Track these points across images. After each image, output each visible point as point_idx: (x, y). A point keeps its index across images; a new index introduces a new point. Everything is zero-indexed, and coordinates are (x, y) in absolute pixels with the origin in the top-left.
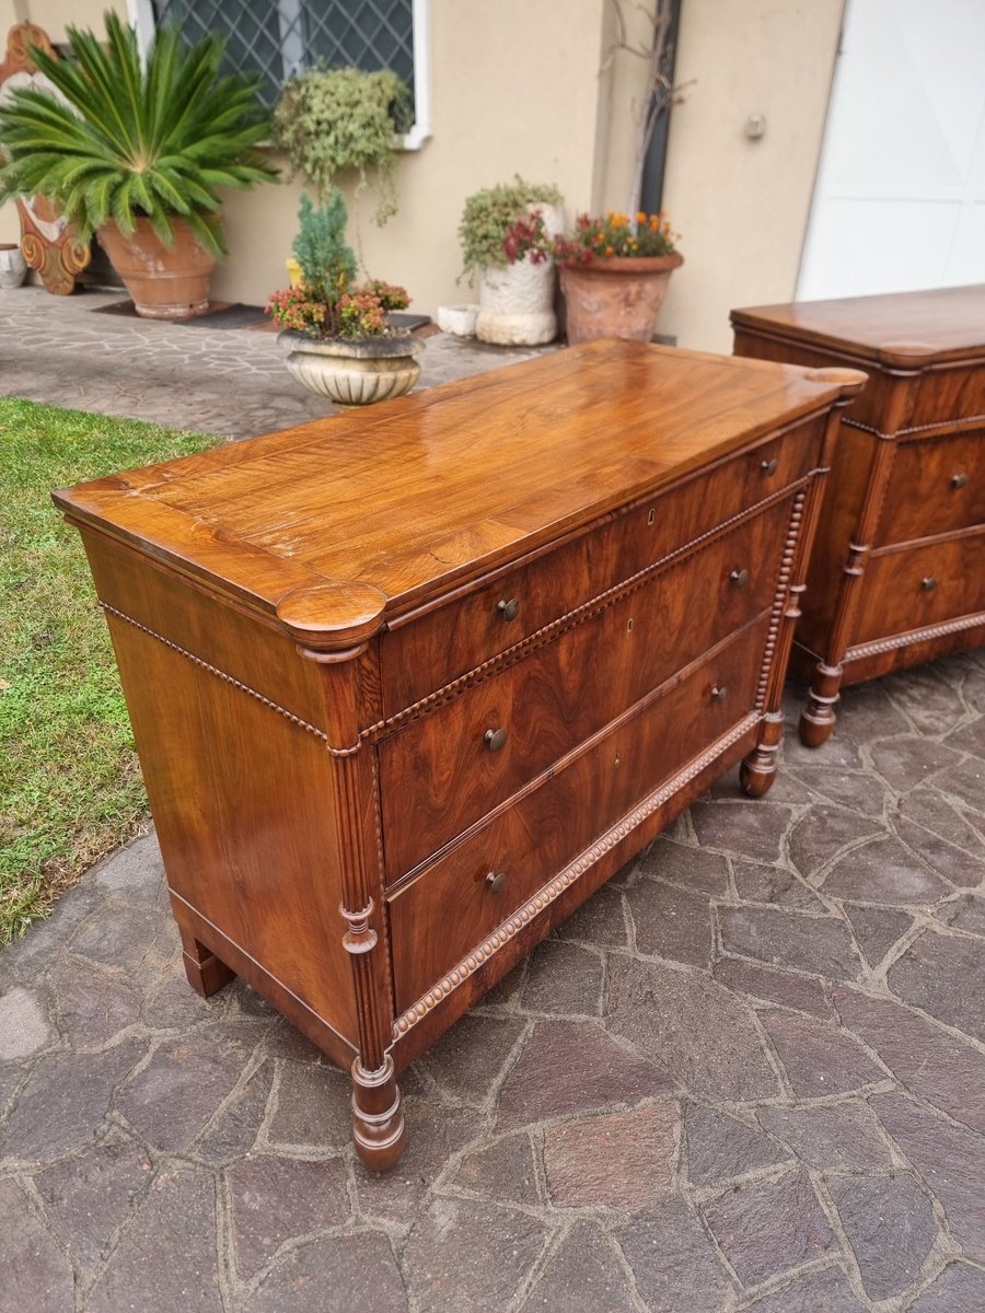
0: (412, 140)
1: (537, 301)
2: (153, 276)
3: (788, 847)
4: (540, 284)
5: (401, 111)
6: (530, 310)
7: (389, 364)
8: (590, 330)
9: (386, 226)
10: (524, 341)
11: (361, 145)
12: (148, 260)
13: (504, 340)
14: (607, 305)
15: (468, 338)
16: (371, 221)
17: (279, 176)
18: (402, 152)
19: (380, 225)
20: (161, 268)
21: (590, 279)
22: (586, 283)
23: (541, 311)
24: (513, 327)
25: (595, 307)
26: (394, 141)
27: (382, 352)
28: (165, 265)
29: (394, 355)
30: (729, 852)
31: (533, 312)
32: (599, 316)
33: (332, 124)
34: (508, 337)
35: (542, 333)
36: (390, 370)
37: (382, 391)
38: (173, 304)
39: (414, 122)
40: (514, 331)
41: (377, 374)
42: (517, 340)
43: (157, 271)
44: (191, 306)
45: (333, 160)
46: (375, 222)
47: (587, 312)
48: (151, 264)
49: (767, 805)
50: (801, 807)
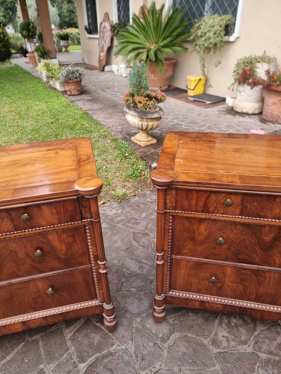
0: (232, 38)
1: (255, 98)
2: (150, 78)
3: (93, 361)
4: (257, 92)
5: (228, 29)
6: (251, 101)
7: (147, 119)
8: (268, 112)
9: (218, 67)
10: (247, 112)
11: (211, 41)
12: (149, 74)
13: (239, 111)
14: (275, 104)
15: (231, 108)
16: (213, 65)
17: (188, 50)
18: (228, 42)
19: (216, 66)
20: (153, 76)
21: (270, 93)
22: (269, 95)
23: (256, 102)
24: (244, 107)
25: (270, 104)
26: (226, 38)
27: (143, 116)
28: (154, 75)
29: (146, 117)
30: (73, 348)
31: (253, 102)
32: (272, 107)
33: (205, 34)
34: (241, 110)
35: (255, 110)
36: (147, 121)
37: (155, 126)
38: (155, 87)
39: (234, 32)
40: (244, 108)
41: (142, 122)
42: (244, 111)
43: (151, 77)
44: (161, 88)
45: (204, 45)
46: (214, 66)
47: (268, 105)
48: (150, 75)
49: (110, 337)
50: (119, 346)
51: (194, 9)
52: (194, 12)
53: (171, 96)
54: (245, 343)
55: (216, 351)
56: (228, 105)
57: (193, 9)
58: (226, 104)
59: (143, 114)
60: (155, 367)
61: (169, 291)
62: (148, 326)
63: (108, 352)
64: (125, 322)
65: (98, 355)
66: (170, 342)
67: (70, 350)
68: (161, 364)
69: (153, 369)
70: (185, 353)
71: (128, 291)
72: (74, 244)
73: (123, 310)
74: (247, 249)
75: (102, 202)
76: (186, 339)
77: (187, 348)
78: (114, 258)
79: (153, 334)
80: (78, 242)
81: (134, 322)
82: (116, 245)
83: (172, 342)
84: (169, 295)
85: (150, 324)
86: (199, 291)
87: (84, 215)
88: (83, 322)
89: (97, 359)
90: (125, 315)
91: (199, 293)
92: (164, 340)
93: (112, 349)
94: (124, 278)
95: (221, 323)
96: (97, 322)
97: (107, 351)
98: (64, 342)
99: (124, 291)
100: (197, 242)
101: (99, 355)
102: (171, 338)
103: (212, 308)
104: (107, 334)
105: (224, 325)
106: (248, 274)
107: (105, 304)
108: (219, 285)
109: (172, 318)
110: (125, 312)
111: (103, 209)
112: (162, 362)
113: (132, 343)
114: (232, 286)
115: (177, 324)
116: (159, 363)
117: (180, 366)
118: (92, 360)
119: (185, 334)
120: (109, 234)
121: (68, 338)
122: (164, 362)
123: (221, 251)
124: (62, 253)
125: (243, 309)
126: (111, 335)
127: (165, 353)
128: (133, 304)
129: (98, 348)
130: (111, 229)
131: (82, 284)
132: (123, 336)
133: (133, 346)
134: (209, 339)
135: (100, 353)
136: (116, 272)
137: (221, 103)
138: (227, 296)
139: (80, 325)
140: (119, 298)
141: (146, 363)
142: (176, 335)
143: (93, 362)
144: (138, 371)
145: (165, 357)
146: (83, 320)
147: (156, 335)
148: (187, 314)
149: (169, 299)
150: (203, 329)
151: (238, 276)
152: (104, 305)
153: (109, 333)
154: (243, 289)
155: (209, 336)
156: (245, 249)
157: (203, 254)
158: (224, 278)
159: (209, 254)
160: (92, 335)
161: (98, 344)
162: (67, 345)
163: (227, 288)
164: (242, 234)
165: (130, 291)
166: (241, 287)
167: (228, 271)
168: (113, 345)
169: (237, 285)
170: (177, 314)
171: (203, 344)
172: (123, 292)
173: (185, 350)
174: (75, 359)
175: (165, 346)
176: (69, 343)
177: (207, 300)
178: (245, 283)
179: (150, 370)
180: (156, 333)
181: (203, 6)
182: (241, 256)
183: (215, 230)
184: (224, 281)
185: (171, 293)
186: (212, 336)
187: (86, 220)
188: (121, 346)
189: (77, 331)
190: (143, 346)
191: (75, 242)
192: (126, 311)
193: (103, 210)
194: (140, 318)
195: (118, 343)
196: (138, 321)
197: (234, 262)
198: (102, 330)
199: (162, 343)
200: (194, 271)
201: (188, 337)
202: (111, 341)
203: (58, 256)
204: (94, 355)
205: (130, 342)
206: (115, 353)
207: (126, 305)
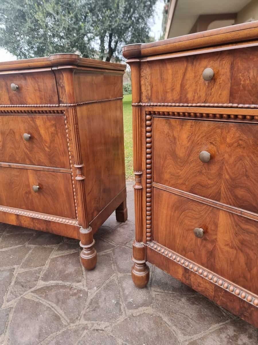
30: (47, 266)
60: (99, 325)
61: (150, 241)
62: (124, 285)
63: (71, 285)
64: (105, 270)
66: (136, 312)
67: (44, 267)
68: (108, 326)
69: (95, 325)
70: (144, 333)
72: (56, 136)
73: (113, 261)
74: (248, 177)
76: (158, 322)
77: (152, 330)
79: (124, 294)
80: (59, 134)
81: (114, 274)
83: (138, 314)
85: (129, 285)
86: (184, 252)
87: (61, 97)
88: (71, 253)
89: (57, 286)
90: (111, 264)
91: (184, 256)
92: (130, 306)
93: (75, 285)
95: (221, 331)
97: (70, 283)
98: (46, 259)
99: (127, 247)
100: (179, 160)
102: (140, 309)
103: (199, 286)
104: (82, 271)
105: (223, 336)
106: (252, 233)
107: (82, 228)
108: (210, 246)
109: (158, 292)
110: (113, 263)
112: (111, 325)
113: (97, 290)
114: (227, 252)
115: (158, 300)
116: (107, 324)
117: (127, 340)
118: (52, 284)
119: (161, 315)
121: (51, 258)
122: (113, 325)
123: (209, 179)
124: (47, 144)
125: (246, 306)
126: (84, 273)
127: (121, 319)
128: (126, 260)
129: (65, 277)
131: (64, 193)
132: (93, 280)
133: (96, 293)
134: (187, 337)
135: (62, 281)
138: (221, 273)
139: (68, 254)
140: (117, 250)
141: (95, 314)
142: (149, 310)
143: (52, 286)
144: (80, 318)
145: (118, 322)
146: (74, 251)
150: (189, 324)
151: (236, 234)
153: (84, 271)
154: (246, 264)
155: (190, 334)
156: (245, 178)
157: (187, 183)
158: (216, 234)
159: (193, 184)
160: (70, 266)
161: (68, 274)
162: (45, 262)
163: (221, 256)
164: (239, 145)
166: (242, 259)
167: (223, 219)
168: (79, 281)
169: (235, 252)
170: (166, 291)
171: (176, 340)
172: (126, 247)
173: (146, 330)
174: (41, 275)
175: (127, 312)
176: (48, 262)
177: (192, 270)
178: (248, 250)
179: (93, 324)
180: (128, 295)
182: (240, 192)
183: (200, 138)
184: (216, 239)
185: (152, 245)
186: (195, 337)
187: (63, 105)
188: (85, 286)
189: (62, 257)
190: (105, 299)
191: (57, 134)
192: (115, 263)
194: (123, 274)
195: (85, 283)
196: (119, 276)
197: (231, 205)
199: (126, 308)
200: (177, 212)
201: (162, 320)
203: (43, 147)
204: (57, 280)
205: (95, 288)
206: (75, 289)
207: (119, 258)
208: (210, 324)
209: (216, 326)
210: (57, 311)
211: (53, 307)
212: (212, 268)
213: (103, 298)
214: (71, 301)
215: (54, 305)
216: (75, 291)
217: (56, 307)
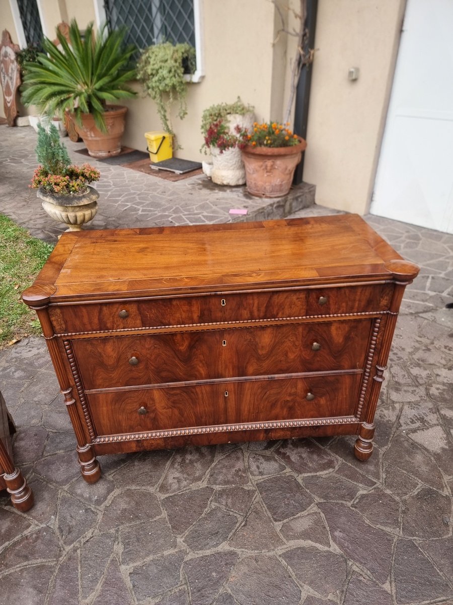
0: (195, 78)
1: (235, 164)
2: (90, 139)
4: (236, 155)
5: (188, 64)
6: (231, 168)
7: (73, 208)
8: (251, 182)
9: (184, 119)
10: (229, 183)
11: (167, 81)
12: (87, 131)
13: (219, 183)
14: (257, 171)
15: (209, 178)
16: (177, 116)
17: (137, 95)
18: (190, 84)
19: (181, 118)
20: (93, 135)
21: (248, 157)
22: (248, 159)
23: (238, 169)
24: (223, 176)
25: (251, 172)
26: (187, 78)
27: (65, 203)
28: (94, 134)
29: (71, 205)
31: (233, 169)
32: (255, 176)
33: (157, 71)
34: (221, 181)
35: (238, 180)
36: (73, 211)
37: (87, 217)
38: (100, 151)
39: (196, 69)
40: (223, 178)
41: (66, 213)
42: (225, 183)
43: (91, 136)
44: (109, 152)
45: (158, 87)
46: (179, 117)
47: (250, 174)
48: (89, 133)
49: (25, 518)
50: (38, 525)
51: (139, 31)
52: (139, 36)
53: (126, 164)
54: (199, 479)
55: (163, 496)
56: (206, 175)
57: (136, 31)
58: (203, 173)
59: (64, 201)
60: (86, 537)
61: (95, 438)
62: (79, 491)
63: (22, 536)
64: (46, 495)
65: (7, 544)
66: (107, 503)
68: (94, 531)
69: (82, 540)
70: (125, 510)
71: (53, 455)
73: (45, 481)
74: (166, 364)
75: (14, 341)
76: (129, 494)
77: (129, 503)
78: (33, 417)
79: (86, 499)
81: (60, 491)
82: (36, 399)
83: (110, 502)
84: (96, 443)
85: (83, 489)
86: (131, 429)
89: (6, 549)
90: (47, 486)
91: (133, 432)
92: (98, 502)
93: (26, 532)
94: (47, 440)
95: (173, 464)
96: (6, 505)
97: (20, 535)
99: (47, 456)
100: (109, 367)
101: (9, 544)
102: (109, 497)
103: (152, 446)
104: (21, 516)
105: (176, 466)
106: (178, 394)
107: (5, 474)
108: (152, 415)
109: (113, 473)
110: (47, 482)
111: (17, 350)
112: (96, 528)
113: (56, 517)
114: (166, 412)
115: (117, 479)
116: (91, 531)
117: (117, 526)
119: (128, 488)
120: (26, 385)
122: (97, 527)
123: (139, 373)
125: (187, 438)
126: (25, 515)
127: (100, 517)
128: (59, 470)
129: (7, 536)
130: (28, 378)
132: (43, 513)
133: (57, 520)
134: (156, 486)
135: (9, 541)
136: (36, 435)
137: (197, 171)
138: (165, 427)
140: (39, 468)
141: (74, 534)
142: (117, 492)
144: (63, 547)
145: (100, 521)
147: (90, 499)
148: (132, 464)
149: (97, 448)
150: (151, 476)
151: (168, 399)
152: (4, 477)
153: (23, 514)
154: (180, 413)
155: (156, 482)
156: (165, 365)
157: (120, 381)
158: (155, 405)
159: (127, 379)
161: (6, 531)
163: (162, 417)
164: (155, 348)
165: (56, 454)
166: (176, 412)
167: (157, 395)
168: (28, 527)
169: (171, 410)
170: (119, 468)
171: (149, 493)
172: (46, 458)
173: (125, 506)
175: (100, 509)
177: (144, 438)
178: (178, 405)
179: (80, 542)
180: (89, 497)
181: (150, 27)
182: (164, 374)
183: (124, 348)
184: (155, 408)
185: (98, 440)
186: (161, 481)
188: (40, 524)
190: (71, 516)
192: (49, 481)
193: (16, 353)
194: (68, 485)
195: (36, 522)
196: (66, 489)
197: (159, 383)
198: (13, 513)
199: (97, 507)
200: (117, 404)
201: (131, 490)
202: (26, 522)
204: (2, 545)
205: (53, 517)
206: (32, 535)
207: (49, 473)
208: (164, 465)
209: (168, 463)
210: (34, 564)
211: (26, 566)
212: (157, 428)
213: (69, 517)
214: (40, 546)
215: (25, 563)
216: (34, 536)
217: (30, 562)
